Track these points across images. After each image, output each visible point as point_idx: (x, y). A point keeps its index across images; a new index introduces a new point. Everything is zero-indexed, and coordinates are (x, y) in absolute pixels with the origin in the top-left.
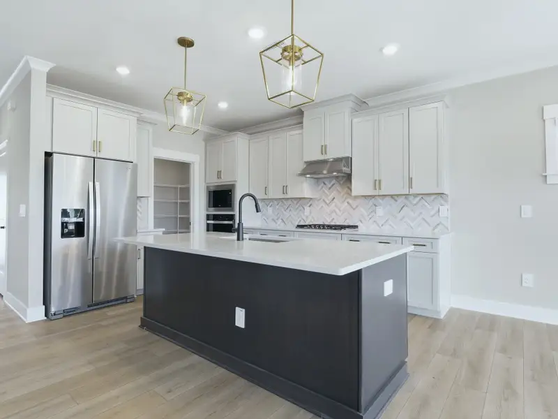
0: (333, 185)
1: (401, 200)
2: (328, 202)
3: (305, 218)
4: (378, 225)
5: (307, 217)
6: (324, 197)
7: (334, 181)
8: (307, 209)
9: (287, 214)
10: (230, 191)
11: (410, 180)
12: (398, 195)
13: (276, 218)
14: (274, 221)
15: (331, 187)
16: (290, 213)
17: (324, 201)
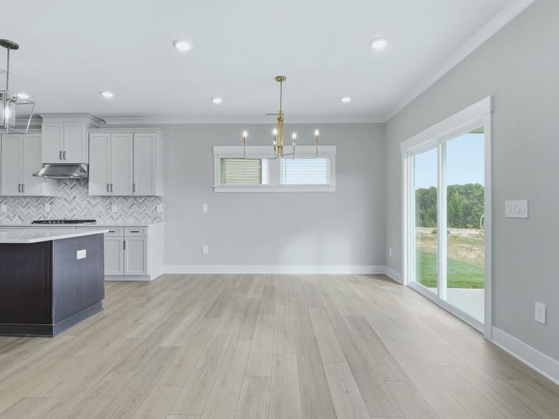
1: (130, 200)
2: (69, 200)
3: (45, 215)
4: (113, 219)
5: (48, 214)
6: (65, 196)
7: (75, 182)
8: (48, 207)
9: (25, 211)
12: (127, 196)
13: (11, 215)
14: (9, 218)
15: (73, 187)
16: (29, 210)
17: (66, 199)
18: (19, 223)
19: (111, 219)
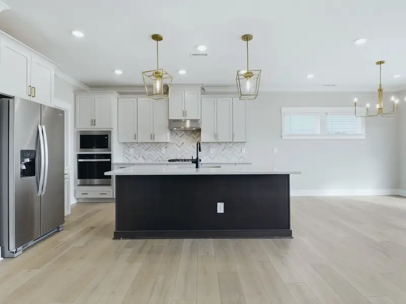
0: (182, 135)
1: (223, 145)
2: (179, 145)
3: (162, 156)
4: (211, 158)
5: (163, 155)
6: (176, 142)
7: (183, 132)
8: (164, 150)
9: (148, 153)
10: (107, 136)
11: (233, 135)
12: (222, 142)
13: (137, 156)
14: (136, 158)
15: (181, 136)
16: (150, 153)
17: (177, 145)
18: (143, 161)
19: (209, 158)
